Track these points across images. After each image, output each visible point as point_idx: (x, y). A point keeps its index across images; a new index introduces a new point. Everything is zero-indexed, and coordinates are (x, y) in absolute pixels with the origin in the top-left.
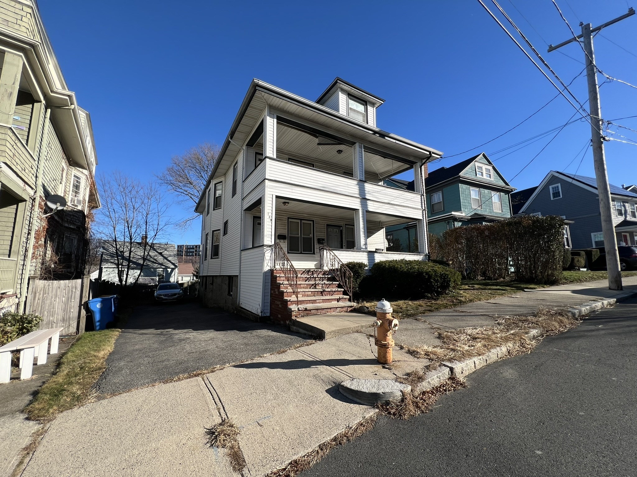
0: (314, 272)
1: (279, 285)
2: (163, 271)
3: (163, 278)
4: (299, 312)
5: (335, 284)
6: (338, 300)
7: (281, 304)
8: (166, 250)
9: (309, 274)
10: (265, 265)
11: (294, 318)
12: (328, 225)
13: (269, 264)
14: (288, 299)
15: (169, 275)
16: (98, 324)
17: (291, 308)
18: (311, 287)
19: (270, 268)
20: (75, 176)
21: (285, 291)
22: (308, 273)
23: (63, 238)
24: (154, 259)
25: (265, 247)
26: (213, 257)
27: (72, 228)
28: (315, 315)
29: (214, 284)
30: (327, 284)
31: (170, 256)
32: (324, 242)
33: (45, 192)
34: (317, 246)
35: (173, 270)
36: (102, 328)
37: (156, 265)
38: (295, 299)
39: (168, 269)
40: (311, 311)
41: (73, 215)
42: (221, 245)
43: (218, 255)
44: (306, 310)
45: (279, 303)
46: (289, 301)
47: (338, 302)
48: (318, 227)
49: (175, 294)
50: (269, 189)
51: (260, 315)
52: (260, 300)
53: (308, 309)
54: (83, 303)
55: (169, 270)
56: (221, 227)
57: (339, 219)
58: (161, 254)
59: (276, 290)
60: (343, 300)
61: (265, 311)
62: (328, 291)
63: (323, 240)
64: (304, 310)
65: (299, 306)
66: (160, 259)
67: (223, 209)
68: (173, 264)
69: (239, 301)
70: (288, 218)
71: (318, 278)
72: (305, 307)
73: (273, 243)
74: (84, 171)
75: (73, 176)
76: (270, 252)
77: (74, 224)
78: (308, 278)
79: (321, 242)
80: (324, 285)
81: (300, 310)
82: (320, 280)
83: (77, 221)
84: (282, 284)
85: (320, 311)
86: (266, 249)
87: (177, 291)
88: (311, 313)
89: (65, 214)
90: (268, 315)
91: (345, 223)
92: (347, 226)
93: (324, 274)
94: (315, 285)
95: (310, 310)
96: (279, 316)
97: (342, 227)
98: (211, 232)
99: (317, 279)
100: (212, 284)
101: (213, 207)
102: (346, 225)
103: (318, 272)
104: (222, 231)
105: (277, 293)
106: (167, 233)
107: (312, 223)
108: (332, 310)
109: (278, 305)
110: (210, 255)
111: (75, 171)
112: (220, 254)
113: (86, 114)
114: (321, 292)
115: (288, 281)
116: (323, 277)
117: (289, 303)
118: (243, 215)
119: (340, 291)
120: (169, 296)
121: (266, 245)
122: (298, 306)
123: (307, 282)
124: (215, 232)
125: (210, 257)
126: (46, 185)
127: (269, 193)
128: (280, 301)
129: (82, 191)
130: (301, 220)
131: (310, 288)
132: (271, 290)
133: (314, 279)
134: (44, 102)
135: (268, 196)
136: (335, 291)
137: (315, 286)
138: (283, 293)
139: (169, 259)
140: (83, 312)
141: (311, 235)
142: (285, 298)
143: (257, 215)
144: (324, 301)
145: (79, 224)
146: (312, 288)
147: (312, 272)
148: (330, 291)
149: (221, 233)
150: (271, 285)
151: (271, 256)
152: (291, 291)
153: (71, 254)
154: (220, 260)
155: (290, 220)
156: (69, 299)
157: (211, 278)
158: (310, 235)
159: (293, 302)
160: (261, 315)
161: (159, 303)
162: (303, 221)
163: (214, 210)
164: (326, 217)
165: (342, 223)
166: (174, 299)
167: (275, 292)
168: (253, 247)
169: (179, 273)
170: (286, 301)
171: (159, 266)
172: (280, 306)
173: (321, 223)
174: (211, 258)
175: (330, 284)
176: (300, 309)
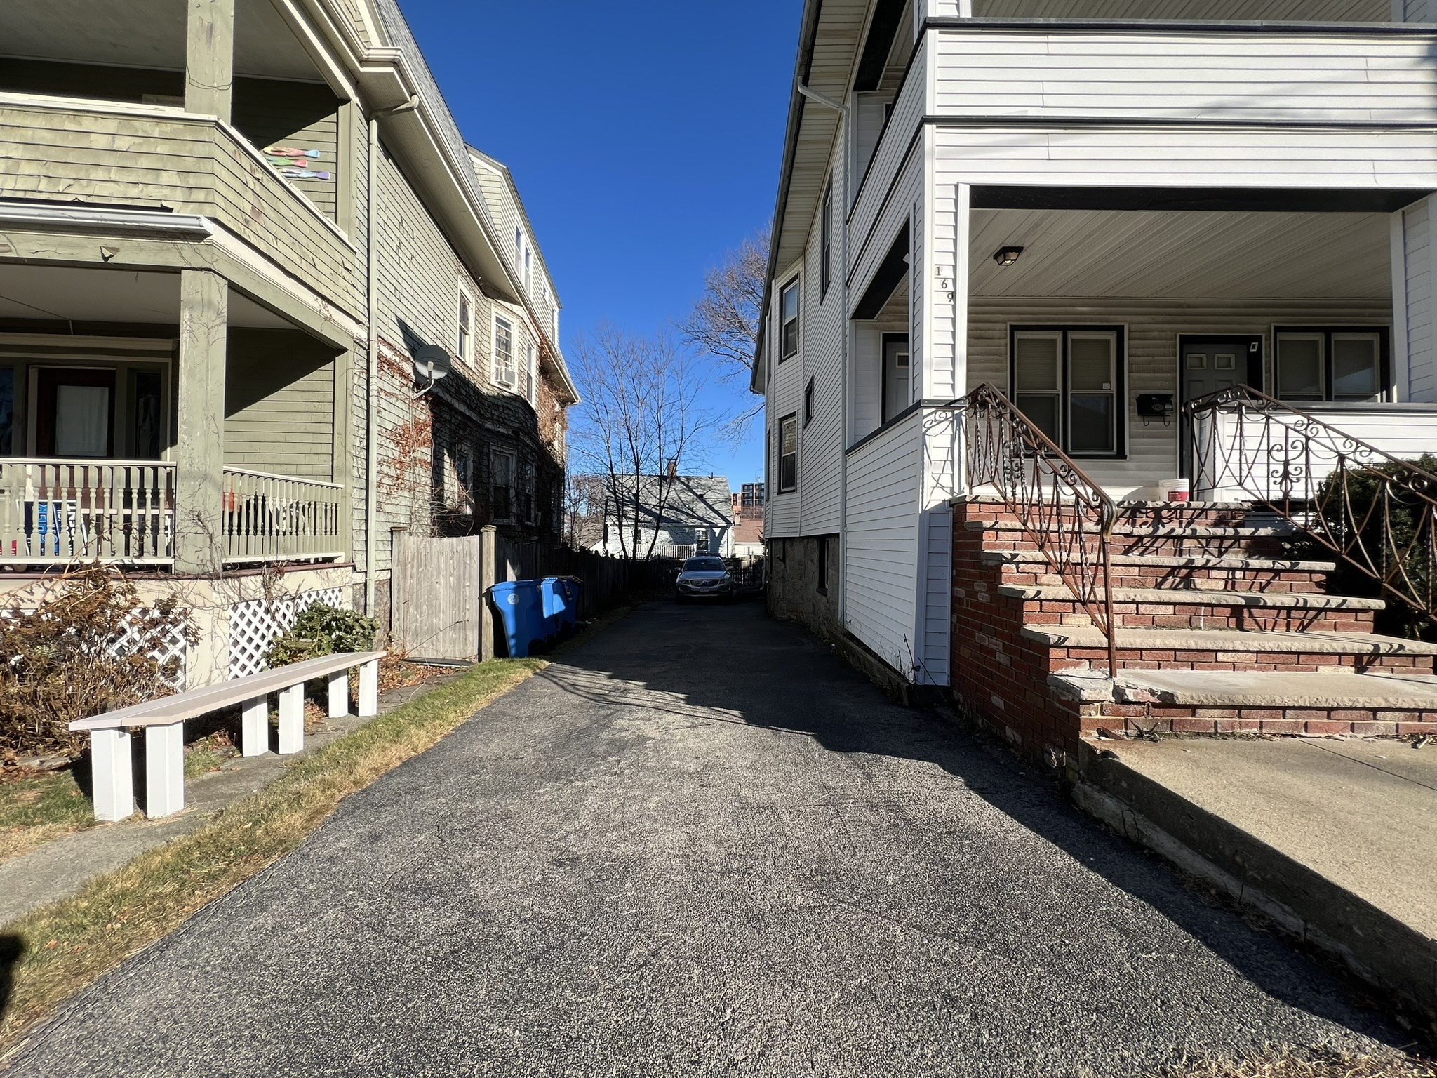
0: (1164, 513)
1: (991, 563)
2: (706, 533)
3: (706, 547)
4: (1123, 708)
5: (1311, 572)
6: (1362, 663)
7: (1006, 649)
8: (710, 489)
9: (1139, 521)
10: (929, 482)
11: (1089, 737)
12: (1186, 341)
13: (946, 481)
14: (1052, 631)
15: (717, 541)
16: (512, 642)
17: (1076, 682)
18: (1164, 579)
19: (948, 497)
20: (498, 320)
21: (1030, 592)
22: (1133, 515)
23: (488, 455)
24: (690, 509)
25: (926, 412)
26: (782, 490)
27: (503, 434)
28: (1224, 736)
29: (787, 561)
30: (1258, 571)
31: (718, 502)
32: (1168, 406)
33: (411, 342)
34: (1132, 423)
35: (723, 529)
36: (520, 655)
37: (692, 522)
38: (1096, 637)
39: (715, 530)
40: (1200, 711)
41: (503, 406)
42: (800, 456)
43: (793, 484)
44: (1167, 701)
45: (995, 643)
46: (1058, 646)
47: (1360, 669)
48: (1140, 351)
49: (715, 582)
50: (938, 165)
51: (911, 677)
52: (911, 622)
53: (1181, 701)
54: (484, 591)
55: (717, 531)
56: (800, 407)
57: (1243, 310)
58: (701, 497)
59: (980, 586)
60: (1397, 662)
61: (931, 666)
62: (1279, 608)
63: (1166, 399)
64: (1155, 705)
65: (1123, 677)
66: (701, 509)
67: (801, 353)
68: (724, 518)
69: (844, 614)
70: (1013, 328)
71: (1197, 538)
72: (1159, 689)
73: (961, 392)
74: (515, 308)
75: (494, 319)
76: (949, 430)
77: (506, 424)
78: (1141, 538)
79: (1156, 407)
80: (1239, 575)
81: (1129, 703)
82: (1205, 550)
83: (512, 419)
84: (1008, 561)
85: (1256, 718)
86: (932, 417)
87: (718, 574)
88: (1193, 724)
89: (486, 403)
90: (943, 680)
91: (1275, 322)
92: (1283, 336)
93: (1220, 522)
94: (1184, 572)
95: (1193, 708)
96: (998, 701)
97: (1259, 339)
98: (777, 422)
99: (1187, 543)
100: (783, 560)
101: (777, 354)
102: (1278, 329)
103: (1187, 514)
104: (800, 416)
105: (983, 597)
106: (701, 448)
107: (1112, 337)
108: (1342, 719)
109: (993, 653)
110: (776, 486)
111: (496, 309)
112: (799, 481)
113: (503, 171)
114: (1236, 611)
115: (1041, 547)
116: (1222, 538)
117: (1054, 653)
118: (847, 339)
119: (1356, 611)
120: (704, 585)
121: (930, 401)
122: (1112, 673)
123: (1134, 557)
124: (786, 423)
125: (776, 490)
126: (409, 323)
127: (939, 178)
128: (997, 635)
129: (516, 353)
130: (1065, 330)
131: (1158, 586)
132: (955, 583)
133: (1170, 546)
134: (355, 100)
135: (938, 192)
136: (1319, 611)
137: (1187, 576)
138: (1016, 601)
139: (716, 507)
140: (486, 610)
141: (1111, 387)
142: (1030, 627)
143: (897, 328)
144: (1265, 658)
145: (517, 425)
146: (1167, 584)
147: (1157, 511)
148: (1289, 609)
149: (800, 421)
150: (954, 565)
151: (952, 448)
152: (1065, 593)
153: (507, 490)
154: (799, 495)
155: (1019, 335)
156: (460, 579)
157: (781, 544)
158: (1106, 386)
159: (1076, 652)
160: (915, 679)
161: (684, 598)
162: (1073, 335)
163: (781, 361)
164: (1181, 306)
165: (1257, 326)
166: (712, 592)
167: (974, 594)
168: (887, 424)
169: (735, 539)
170: (1041, 646)
171: (698, 522)
172: (1001, 658)
173: (1156, 334)
174: (779, 493)
175: (1277, 572)
176: (1130, 695)
